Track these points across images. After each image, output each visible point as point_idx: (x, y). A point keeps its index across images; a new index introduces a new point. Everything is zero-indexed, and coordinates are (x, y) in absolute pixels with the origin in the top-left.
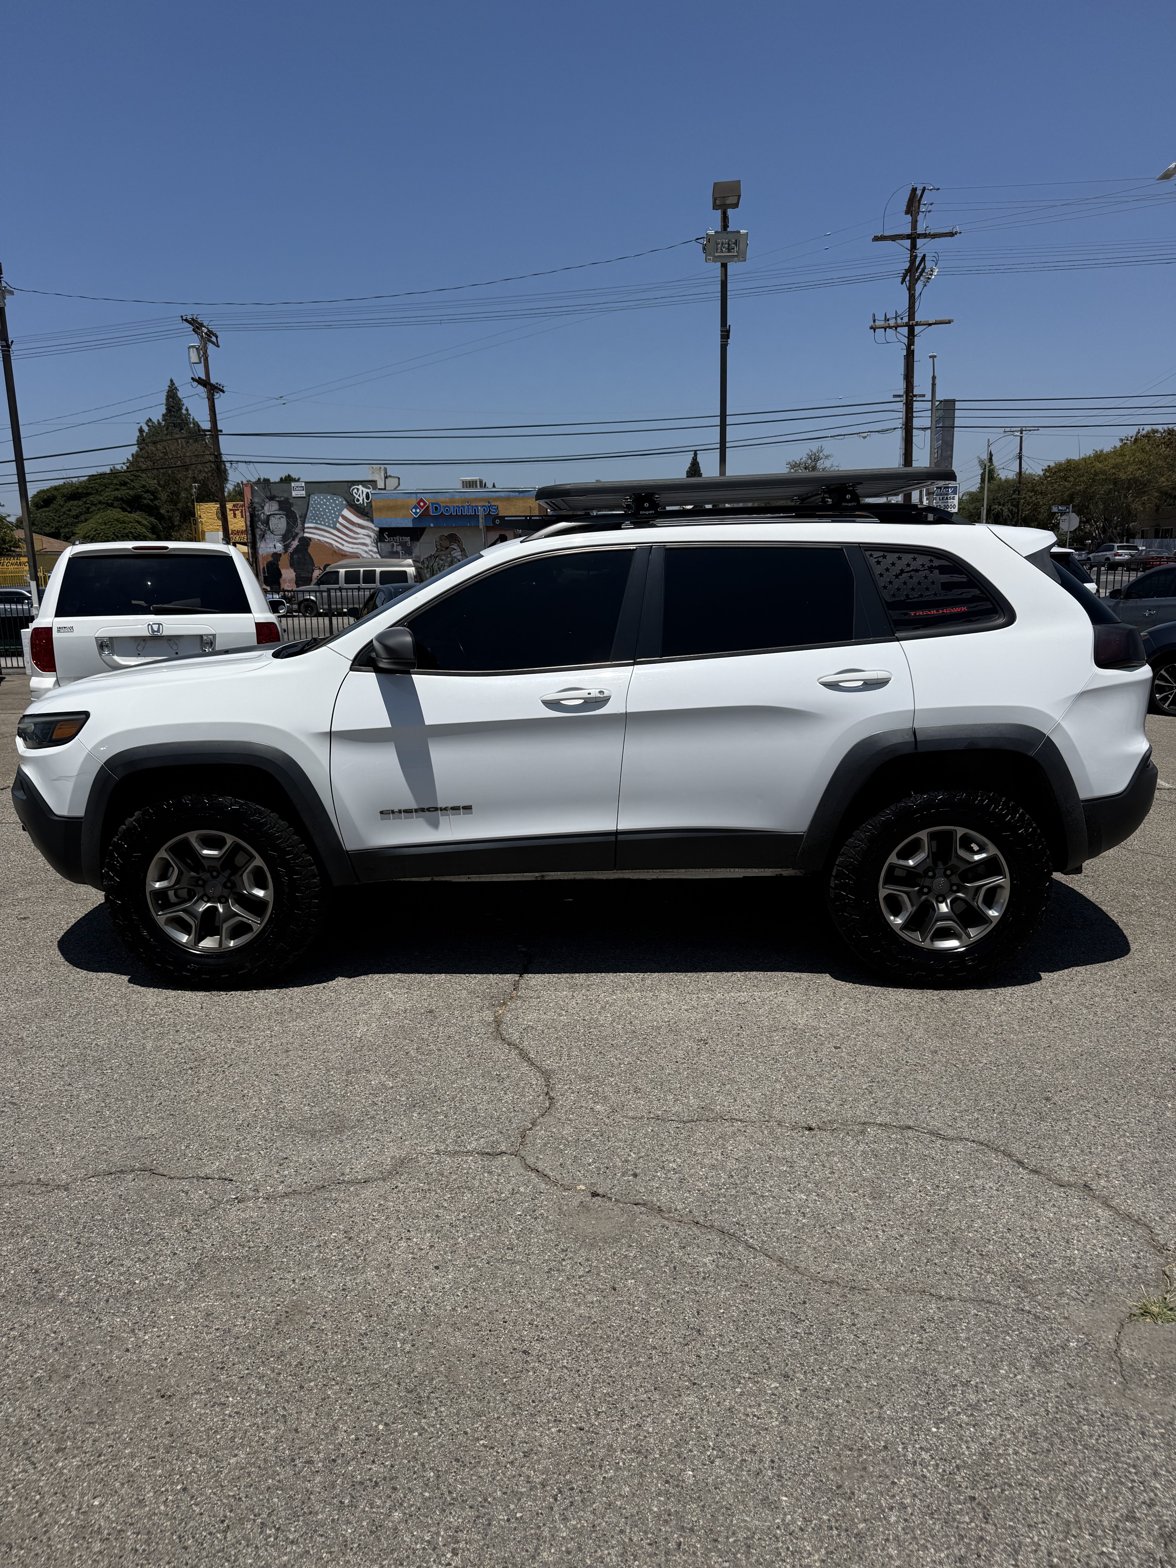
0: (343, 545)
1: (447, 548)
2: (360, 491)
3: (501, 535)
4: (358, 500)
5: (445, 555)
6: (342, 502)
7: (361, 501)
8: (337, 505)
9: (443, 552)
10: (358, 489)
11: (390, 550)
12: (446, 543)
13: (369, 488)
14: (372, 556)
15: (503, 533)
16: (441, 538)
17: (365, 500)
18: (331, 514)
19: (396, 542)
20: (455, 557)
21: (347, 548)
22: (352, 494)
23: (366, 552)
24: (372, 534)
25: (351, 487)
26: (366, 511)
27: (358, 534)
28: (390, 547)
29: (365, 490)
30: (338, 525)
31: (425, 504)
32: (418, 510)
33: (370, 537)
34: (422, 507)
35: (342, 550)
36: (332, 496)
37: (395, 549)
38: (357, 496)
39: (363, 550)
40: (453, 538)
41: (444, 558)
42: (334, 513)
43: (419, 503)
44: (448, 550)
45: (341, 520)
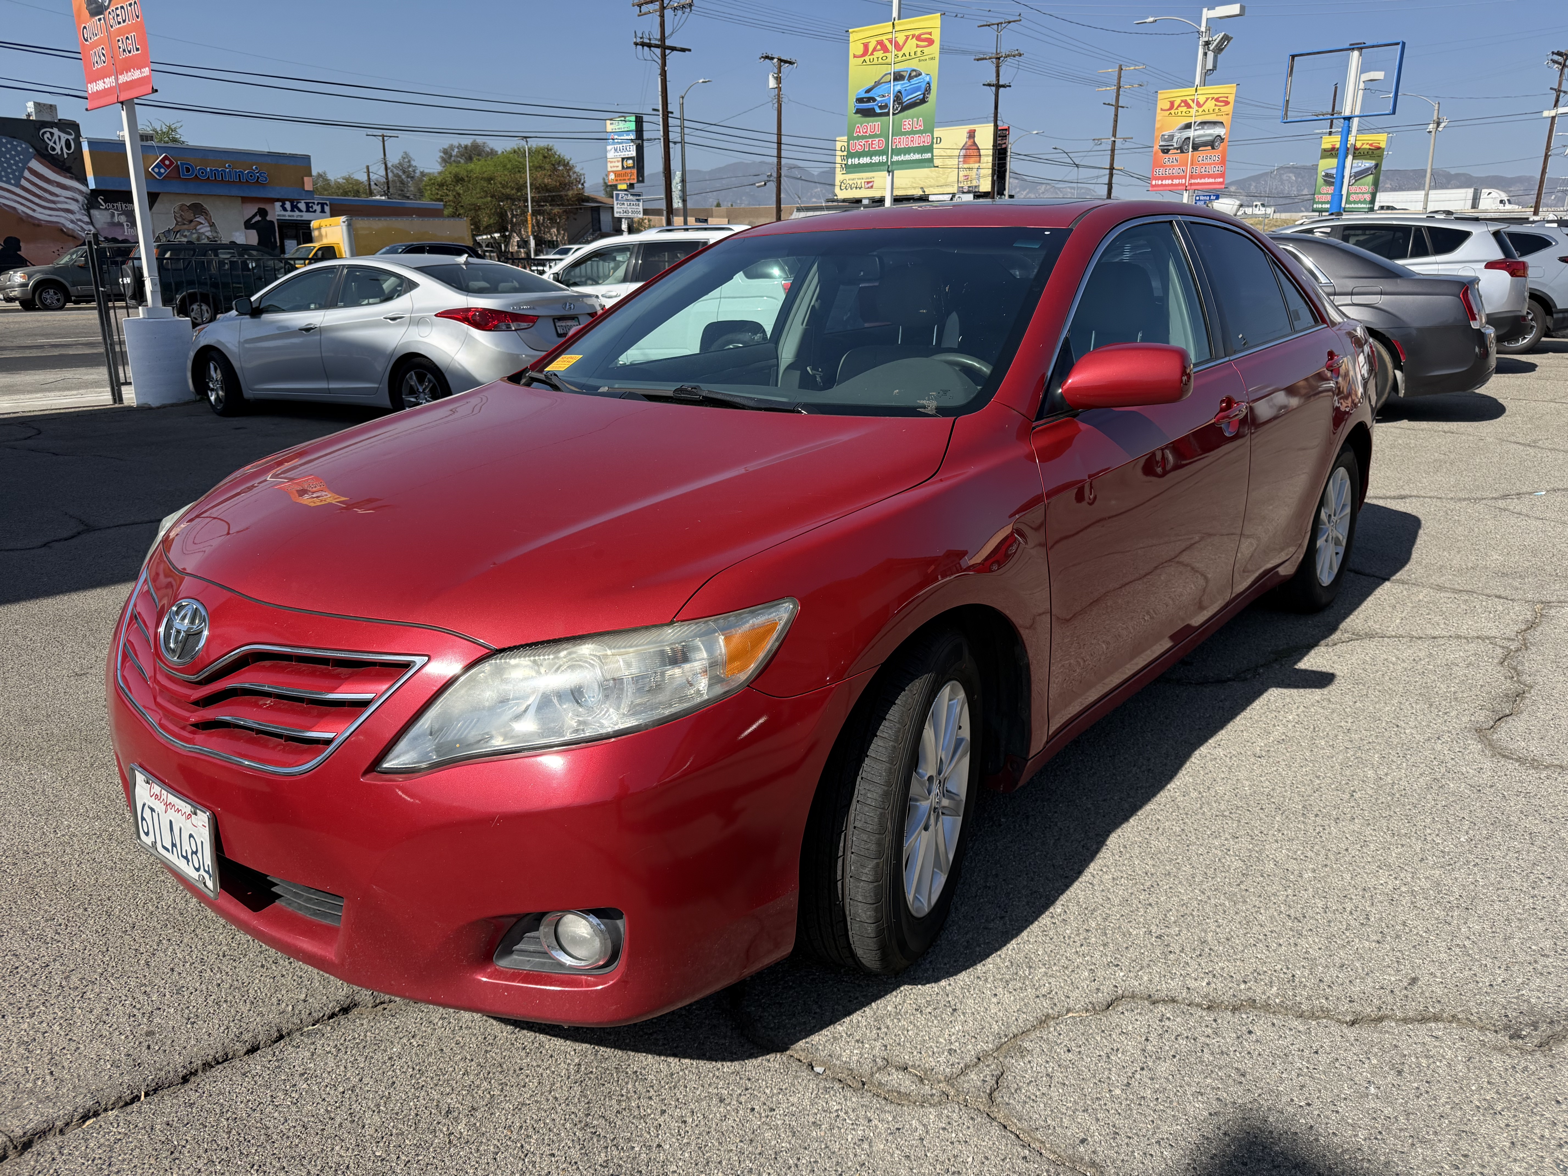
0: (34, 211)
1: (191, 221)
2: (56, 137)
3: (259, 209)
4: (53, 149)
5: (188, 230)
6: (27, 149)
7: (58, 150)
8: (18, 154)
9: (185, 227)
10: (52, 134)
11: (109, 220)
12: (189, 215)
13: (71, 134)
14: (82, 227)
15: (262, 206)
16: (182, 207)
17: (65, 150)
18: (10, 166)
19: (117, 210)
20: (203, 233)
21: (41, 215)
22: (43, 140)
23: (72, 221)
24: (80, 198)
25: (40, 129)
26: (67, 165)
27: (57, 196)
28: (109, 217)
29: (64, 137)
30: (23, 182)
31: (171, 163)
32: (162, 171)
33: (77, 201)
34: (168, 167)
35: (32, 217)
36: (10, 139)
37: (116, 220)
38: (51, 144)
39: (65, 218)
40: (198, 209)
41: (186, 233)
42: (16, 164)
43: (163, 161)
44: (193, 224)
45: (27, 174)
